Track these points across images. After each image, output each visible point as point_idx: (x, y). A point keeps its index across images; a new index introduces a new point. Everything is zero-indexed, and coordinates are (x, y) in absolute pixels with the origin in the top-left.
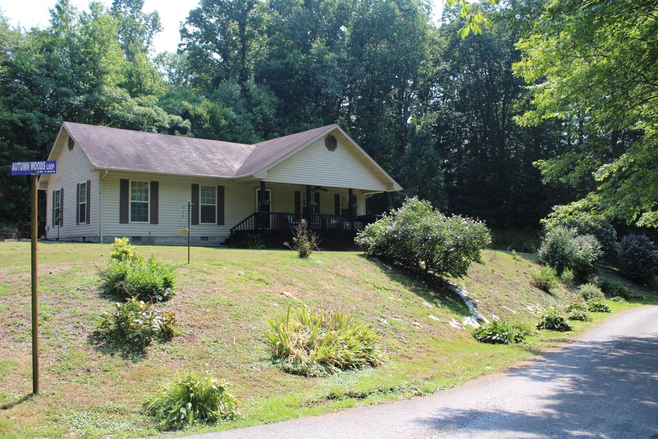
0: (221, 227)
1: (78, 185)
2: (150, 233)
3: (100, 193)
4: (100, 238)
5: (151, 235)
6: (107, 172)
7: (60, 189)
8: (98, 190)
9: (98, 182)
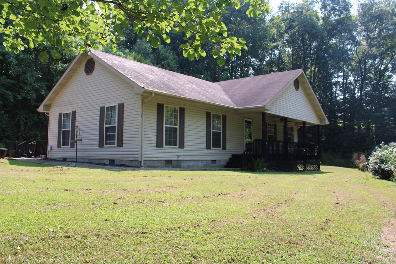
0: (224, 152)
1: (102, 109)
2: (178, 157)
3: (142, 116)
4: (141, 162)
5: (179, 159)
6: (153, 94)
7: (71, 112)
8: (140, 113)
9: (140, 104)
